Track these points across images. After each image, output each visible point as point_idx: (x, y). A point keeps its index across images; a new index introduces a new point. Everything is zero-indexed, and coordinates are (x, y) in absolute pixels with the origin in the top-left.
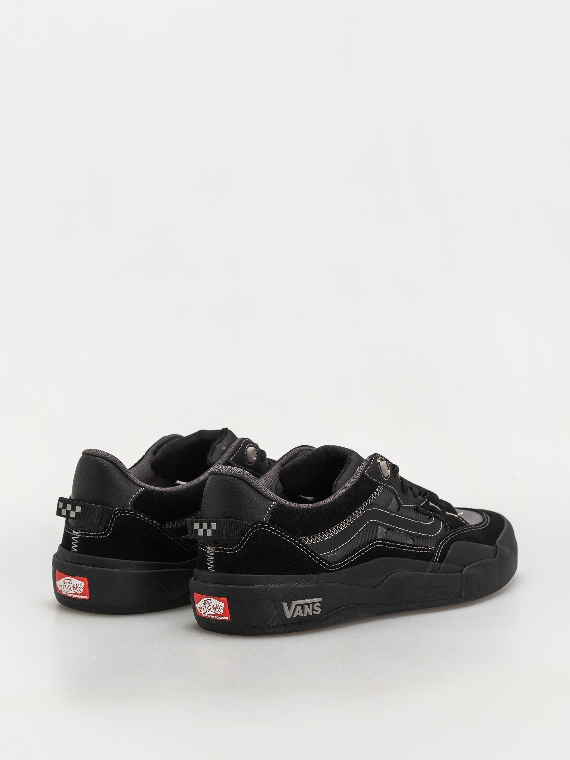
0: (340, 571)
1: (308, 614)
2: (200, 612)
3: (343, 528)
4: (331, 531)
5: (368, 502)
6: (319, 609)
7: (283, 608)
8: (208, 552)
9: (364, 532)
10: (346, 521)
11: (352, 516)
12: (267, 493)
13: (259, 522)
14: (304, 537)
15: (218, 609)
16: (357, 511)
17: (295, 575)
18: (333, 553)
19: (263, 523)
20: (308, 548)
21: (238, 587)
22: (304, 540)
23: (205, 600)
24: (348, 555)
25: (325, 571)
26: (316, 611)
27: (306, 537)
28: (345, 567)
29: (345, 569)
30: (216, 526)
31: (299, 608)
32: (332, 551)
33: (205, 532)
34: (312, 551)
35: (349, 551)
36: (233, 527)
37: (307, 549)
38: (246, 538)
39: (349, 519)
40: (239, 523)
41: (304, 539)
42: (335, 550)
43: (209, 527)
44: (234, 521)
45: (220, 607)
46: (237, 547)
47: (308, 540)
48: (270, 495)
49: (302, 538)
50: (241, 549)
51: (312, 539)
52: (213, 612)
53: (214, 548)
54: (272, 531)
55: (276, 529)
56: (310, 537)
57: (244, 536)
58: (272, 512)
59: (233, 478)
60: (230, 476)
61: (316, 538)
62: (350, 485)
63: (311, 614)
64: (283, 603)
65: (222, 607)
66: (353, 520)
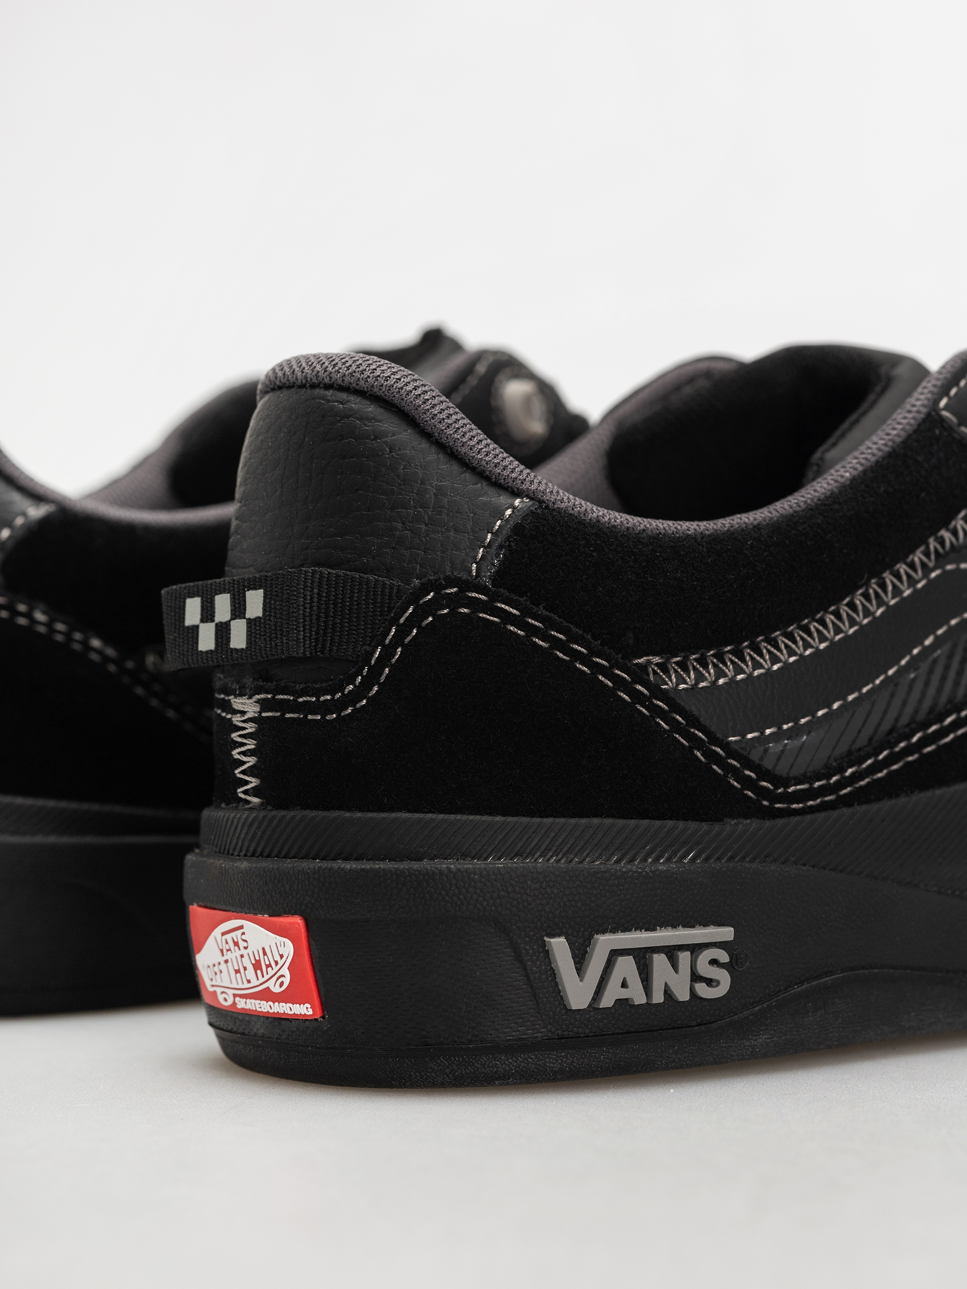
0: (821, 816)
1: (667, 992)
2: (213, 986)
3: (838, 630)
4: (782, 641)
5: (955, 533)
6: (724, 978)
7: (550, 963)
8: (237, 720)
9: (935, 661)
10: (852, 606)
11: (883, 586)
12: (487, 459)
13: (447, 578)
14: (657, 659)
15: (270, 969)
16: (902, 568)
17: (608, 821)
18: (790, 734)
19: (466, 585)
20: (675, 707)
21: (348, 866)
22: (655, 672)
23: (223, 934)
24: (860, 749)
25: (754, 811)
26: (710, 982)
27: (668, 660)
28: (847, 801)
29: (845, 810)
30: (264, 601)
31: (626, 967)
32: (785, 727)
33: (223, 631)
34: (693, 721)
35: (867, 732)
36: (335, 604)
37: (671, 711)
38: (388, 652)
39: (866, 596)
40: (360, 584)
41: (657, 665)
42: (803, 721)
43: (238, 610)
44: (338, 576)
45: (277, 958)
46: (350, 692)
47: (676, 671)
48: (505, 468)
49: (649, 662)
50: (369, 699)
51: (695, 668)
52: (254, 982)
53: (257, 702)
54: (505, 624)
55: (526, 612)
56: (686, 658)
57: (381, 643)
58: (508, 539)
59: (344, 396)
60: (328, 387)
61: (715, 666)
62: (873, 455)
63: (683, 995)
64: (552, 940)
65: (284, 959)
66: (886, 604)
